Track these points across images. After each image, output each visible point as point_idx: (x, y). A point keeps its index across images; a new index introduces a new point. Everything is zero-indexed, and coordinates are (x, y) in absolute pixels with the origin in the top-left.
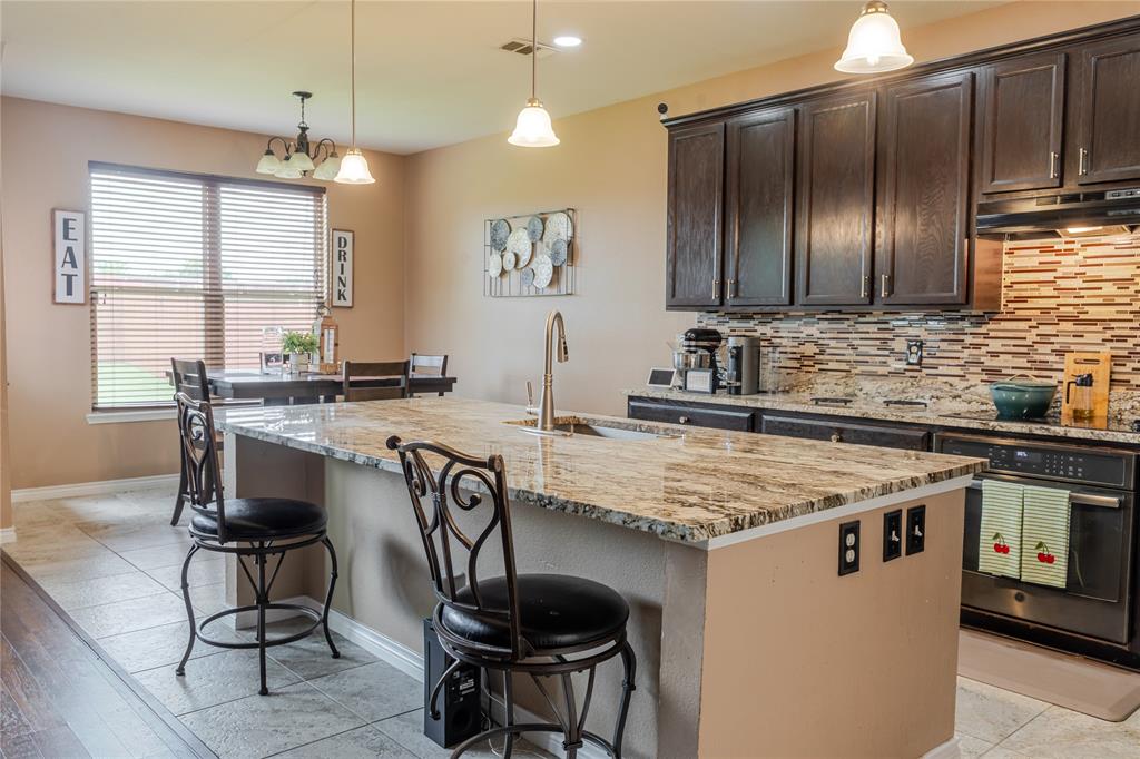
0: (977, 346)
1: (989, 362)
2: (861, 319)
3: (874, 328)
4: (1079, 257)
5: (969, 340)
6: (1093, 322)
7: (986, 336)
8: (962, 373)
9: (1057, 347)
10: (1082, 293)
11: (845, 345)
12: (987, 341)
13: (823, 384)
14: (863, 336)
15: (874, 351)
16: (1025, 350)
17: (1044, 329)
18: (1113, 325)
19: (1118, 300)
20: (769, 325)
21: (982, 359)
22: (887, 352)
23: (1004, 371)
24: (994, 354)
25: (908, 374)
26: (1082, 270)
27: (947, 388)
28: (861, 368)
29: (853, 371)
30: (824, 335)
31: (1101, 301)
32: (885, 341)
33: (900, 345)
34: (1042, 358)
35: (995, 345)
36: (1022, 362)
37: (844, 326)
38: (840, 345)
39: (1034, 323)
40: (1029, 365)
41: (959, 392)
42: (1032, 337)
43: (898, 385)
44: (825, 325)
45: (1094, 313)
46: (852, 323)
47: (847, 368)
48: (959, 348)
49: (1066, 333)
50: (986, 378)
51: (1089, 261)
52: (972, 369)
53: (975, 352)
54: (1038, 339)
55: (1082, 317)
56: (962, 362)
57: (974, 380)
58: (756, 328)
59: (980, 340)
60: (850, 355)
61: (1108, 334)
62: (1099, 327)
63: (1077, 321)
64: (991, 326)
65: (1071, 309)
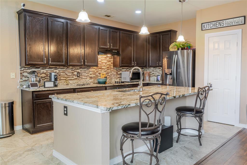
0: (88, 73)
1: (90, 76)
2: (68, 68)
3: (70, 70)
4: (101, 59)
5: (87, 72)
6: (103, 69)
7: (89, 71)
8: (86, 78)
9: (99, 73)
10: (101, 64)
11: (65, 74)
12: (90, 72)
13: (61, 83)
14: (68, 72)
15: (71, 75)
16: (95, 73)
17: (97, 70)
18: (105, 69)
19: (105, 66)
20: (45, 70)
21: (89, 75)
22: (73, 75)
23: (92, 77)
24: (91, 74)
25: (78, 79)
26: (101, 61)
27: (85, 81)
28: (68, 79)
29: (67, 79)
30: (60, 72)
31: (103, 66)
32: (72, 73)
33: (76, 73)
34: (97, 75)
35: (91, 73)
36: (95, 75)
37: (64, 70)
38: (63, 74)
39: (96, 69)
40: (95, 76)
41: (87, 81)
42: (96, 71)
43: (77, 81)
44: (60, 70)
45: (103, 67)
46: (66, 69)
47: (66, 79)
48: (85, 73)
49: (100, 71)
50: (90, 78)
51: (102, 60)
52: (88, 77)
53: (88, 74)
54: (96, 72)
55: (102, 68)
56: (86, 76)
57: (88, 79)
58: (41, 70)
59: (89, 72)
60: (66, 76)
61: (104, 71)
62: (103, 70)
63: (101, 69)
64: (90, 69)
65: (100, 67)
